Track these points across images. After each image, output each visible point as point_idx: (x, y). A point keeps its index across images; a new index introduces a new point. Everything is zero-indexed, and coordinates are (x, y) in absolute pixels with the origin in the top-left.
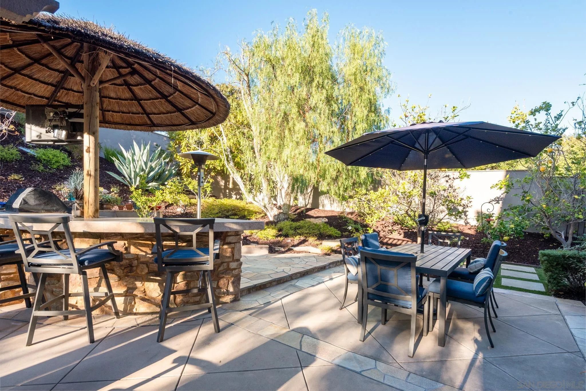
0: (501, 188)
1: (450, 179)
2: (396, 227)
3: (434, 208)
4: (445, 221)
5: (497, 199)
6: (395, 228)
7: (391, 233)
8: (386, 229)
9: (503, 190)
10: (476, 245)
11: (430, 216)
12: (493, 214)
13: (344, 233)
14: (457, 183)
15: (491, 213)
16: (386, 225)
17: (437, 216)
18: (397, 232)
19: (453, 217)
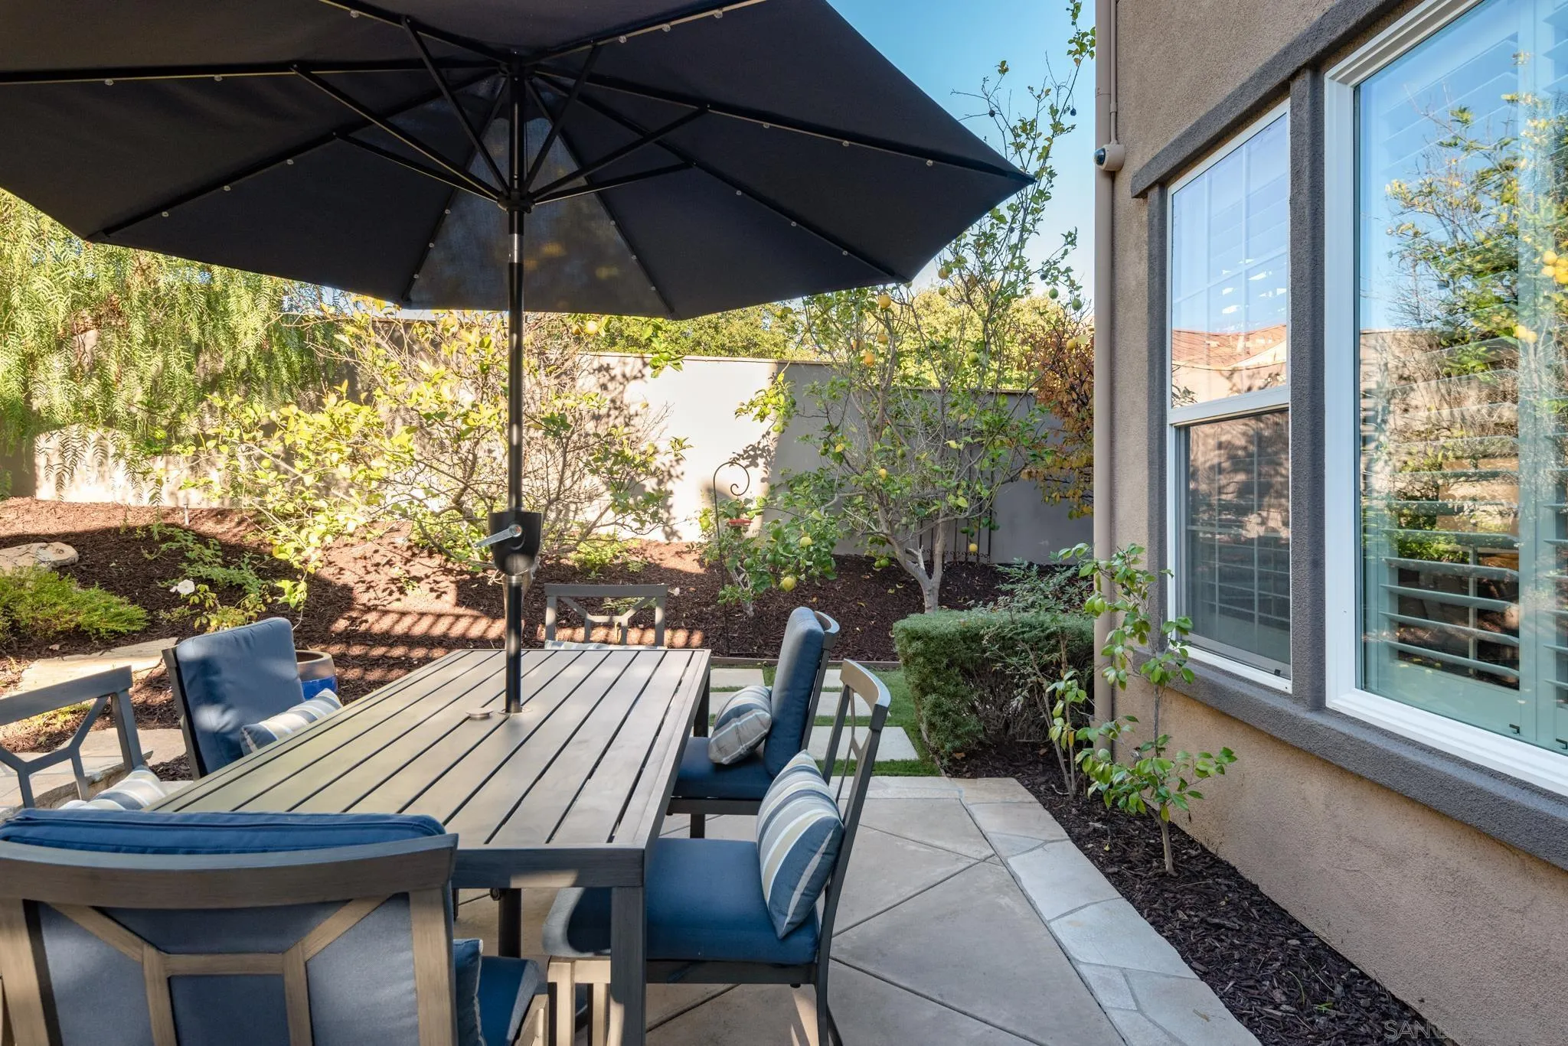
0: (762, 417)
1: (613, 378)
2: (422, 566)
3: (561, 481)
4: (603, 532)
5: (752, 453)
6: (418, 568)
7: (402, 591)
8: (381, 579)
9: (772, 423)
10: (701, 612)
11: (552, 515)
12: (748, 501)
13: (162, 614)
14: (633, 395)
15: (742, 499)
16: (377, 558)
17: (576, 512)
18: (425, 586)
19: (629, 519)
